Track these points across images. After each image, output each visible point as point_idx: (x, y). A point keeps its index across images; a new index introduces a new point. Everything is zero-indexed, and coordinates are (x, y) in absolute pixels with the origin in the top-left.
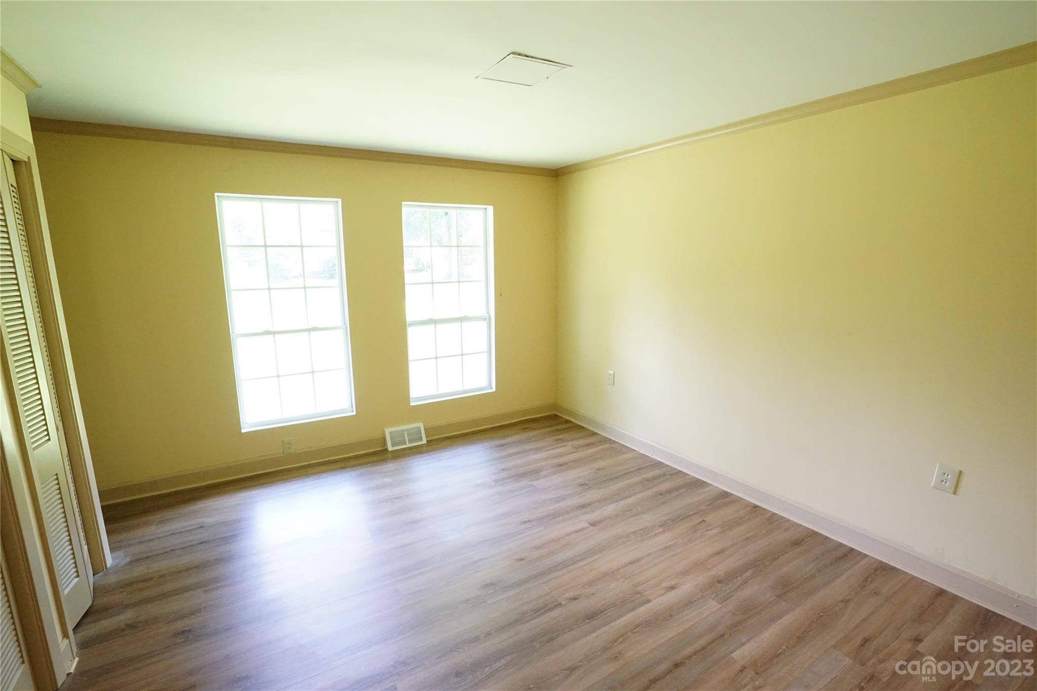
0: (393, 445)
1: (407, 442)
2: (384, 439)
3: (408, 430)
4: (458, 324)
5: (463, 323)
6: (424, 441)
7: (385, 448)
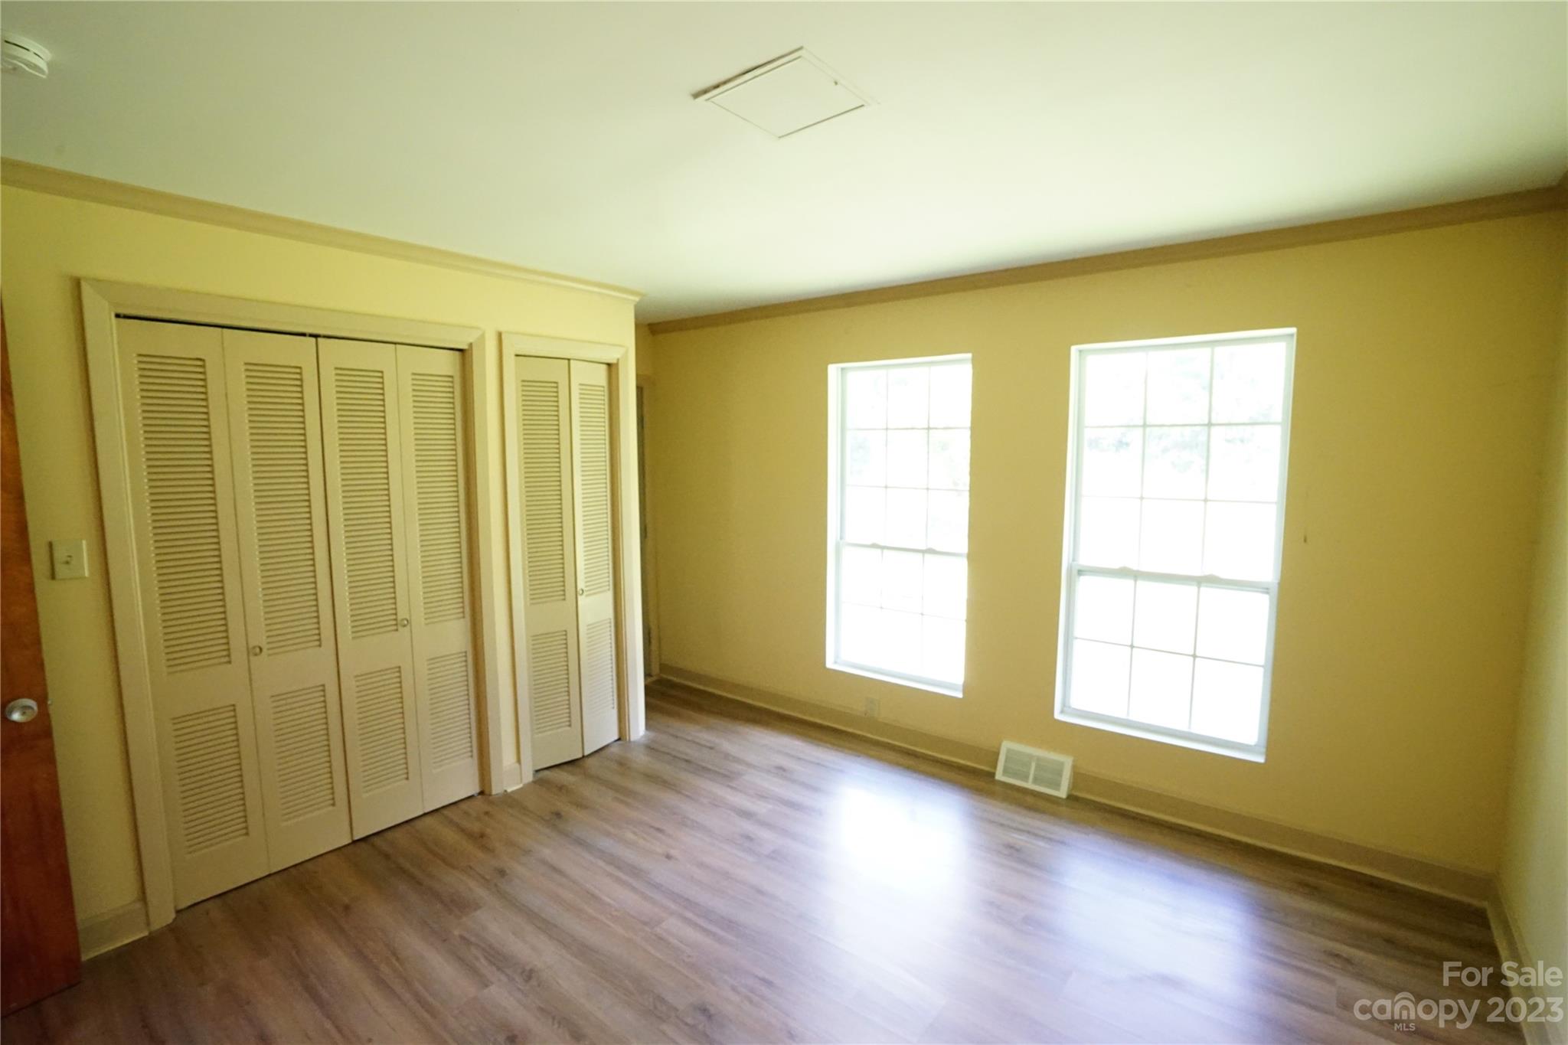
0: (1005, 772)
1: (1031, 777)
2: (997, 754)
3: (1039, 759)
4: (1191, 590)
5: (1203, 589)
6: (1062, 793)
7: (992, 770)
